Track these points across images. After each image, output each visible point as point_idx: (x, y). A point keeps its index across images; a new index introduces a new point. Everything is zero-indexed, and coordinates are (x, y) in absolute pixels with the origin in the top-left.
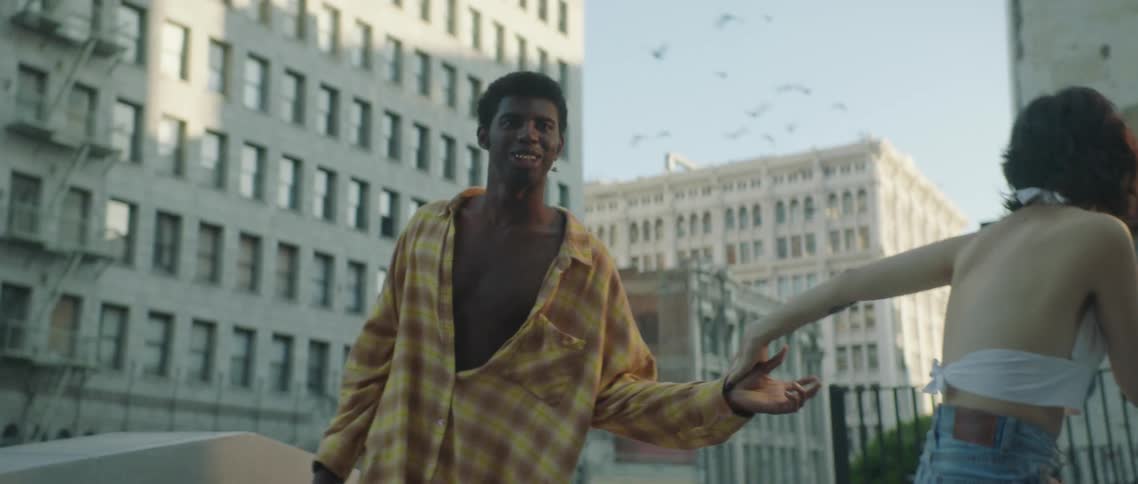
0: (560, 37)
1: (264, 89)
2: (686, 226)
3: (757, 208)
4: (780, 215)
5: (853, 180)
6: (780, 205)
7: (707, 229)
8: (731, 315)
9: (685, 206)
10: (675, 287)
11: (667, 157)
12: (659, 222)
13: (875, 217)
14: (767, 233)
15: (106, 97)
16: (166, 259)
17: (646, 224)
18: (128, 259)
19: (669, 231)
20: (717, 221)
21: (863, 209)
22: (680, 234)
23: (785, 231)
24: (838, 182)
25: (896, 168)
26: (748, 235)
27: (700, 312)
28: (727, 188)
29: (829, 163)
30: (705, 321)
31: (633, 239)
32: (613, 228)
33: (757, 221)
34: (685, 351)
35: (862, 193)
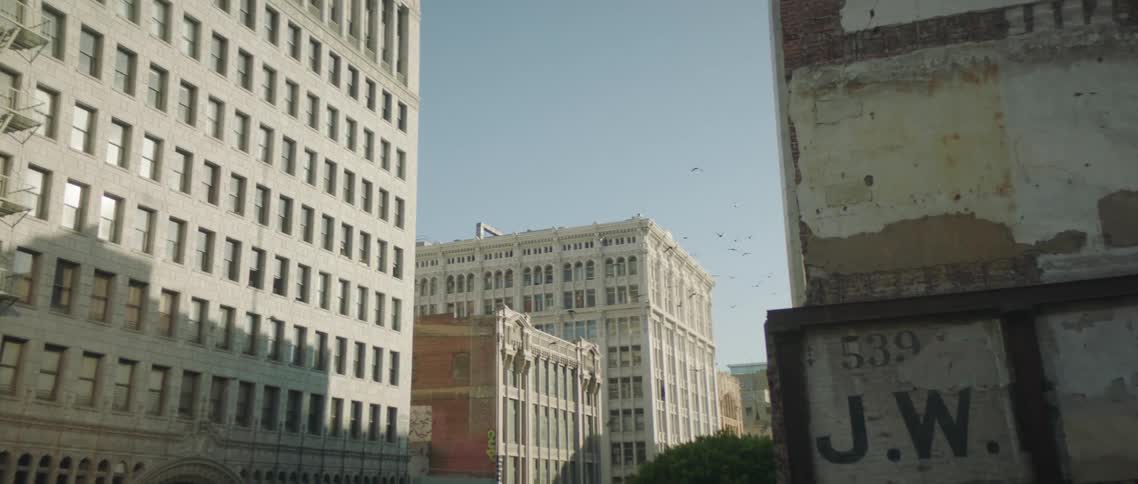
0: (400, 133)
1: (156, 163)
2: (492, 280)
3: (549, 268)
4: (567, 276)
5: (625, 250)
6: (568, 266)
7: (509, 284)
8: (528, 355)
9: (492, 265)
10: (484, 332)
11: (479, 225)
12: (471, 276)
13: (643, 278)
14: (556, 288)
15: (19, 164)
16: (61, 298)
17: (461, 277)
18: (30, 301)
19: (478, 284)
20: (517, 279)
21: (633, 272)
22: (487, 287)
23: (570, 287)
24: (614, 250)
25: (658, 241)
26: (541, 289)
27: (503, 351)
28: (526, 252)
29: (608, 236)
30: (507, 359)
31: (449, 290)
32: (434, 279)
33: (549, 279)
34: (492, 384)
35: (633, 259)
